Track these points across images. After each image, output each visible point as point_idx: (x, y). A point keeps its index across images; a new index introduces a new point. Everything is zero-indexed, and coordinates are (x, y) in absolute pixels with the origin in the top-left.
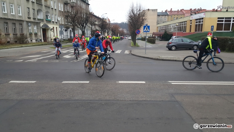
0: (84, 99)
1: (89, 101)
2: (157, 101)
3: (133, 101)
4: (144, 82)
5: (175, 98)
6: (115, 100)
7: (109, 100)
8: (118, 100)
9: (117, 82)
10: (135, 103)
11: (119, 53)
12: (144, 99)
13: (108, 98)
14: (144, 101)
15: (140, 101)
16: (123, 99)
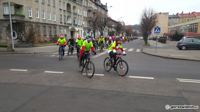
0: (99, 89)
1: (103, 91)
2: (164, 96)
3: (141, 94)
4: (153, 78)
5: (182, 94)
6: (125, 92)
7: (120, 92)
8: (127, 93)
9: (128, 76)
10: (143, 97)
11: (131, 51)
12: (152, 94)
13: (119, 90)
14: (152, 95)
15: (148, 95)
16: (132, 92)
